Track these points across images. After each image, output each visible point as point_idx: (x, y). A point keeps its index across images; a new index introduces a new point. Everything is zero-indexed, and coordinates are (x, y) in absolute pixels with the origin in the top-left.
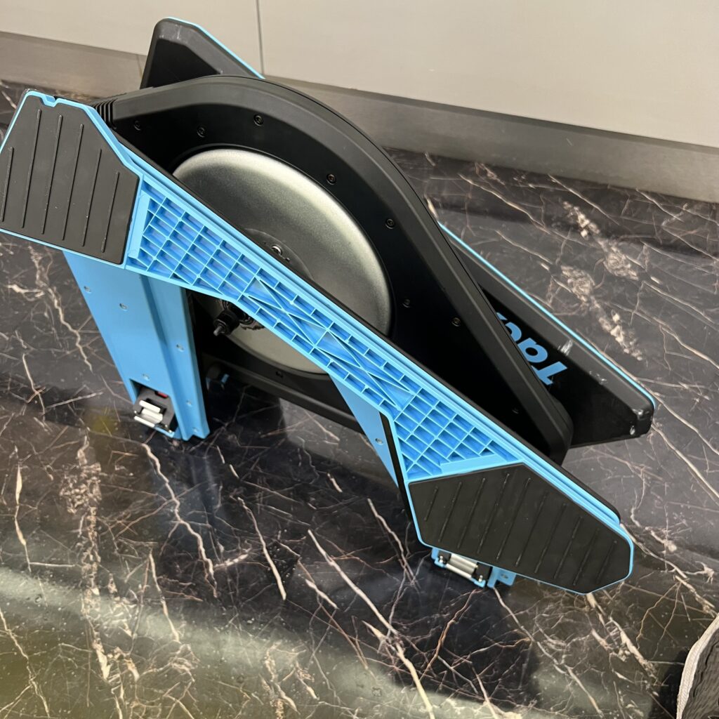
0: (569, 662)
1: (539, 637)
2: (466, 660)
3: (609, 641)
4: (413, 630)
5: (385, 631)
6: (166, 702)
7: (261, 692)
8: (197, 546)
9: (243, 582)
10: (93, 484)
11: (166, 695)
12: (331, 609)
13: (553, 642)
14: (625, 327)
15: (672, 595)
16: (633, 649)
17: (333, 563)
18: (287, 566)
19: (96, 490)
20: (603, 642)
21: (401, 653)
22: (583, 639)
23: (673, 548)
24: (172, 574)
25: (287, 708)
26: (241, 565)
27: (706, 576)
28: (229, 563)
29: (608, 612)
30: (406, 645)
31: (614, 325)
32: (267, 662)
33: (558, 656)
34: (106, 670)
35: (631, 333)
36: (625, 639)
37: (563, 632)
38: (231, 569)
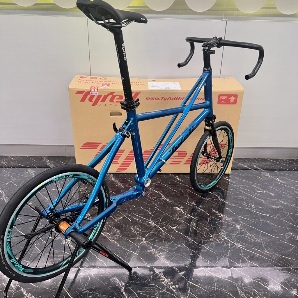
0: (182, 220)
1: (176, 218)
2: (165, 223)
3: (188, 217)
4: (155, 221)
5: (150, 222)
6: (116, 236)
7: (132, 232)
8: (112, 218)
9: (123, 220)
10: (88, 214)
11: (116, 235)
12: (140, 221)
13: (179, 218)
14: (179, 177)
15: (197, 210)
16: (192, 217)
17: (138, 216)
18: (130, 217)
19: (89, 214)
20: (187, 217)
21: (154, 224)
22: (184, 217)
23: (195, 204)
24: (110, 222)
25: (137, 233)
26: (121, 219)
27: (201, 207)
28: (119, 219)
29: (187, 213)
30: (154, 223)
31: (177, 178)
32: (132, 229)
33: (180, 220)
34: (104, 235)
35: (180, 178)
36: (190, 216)
37: (180, 217)
38: (120, 220)
